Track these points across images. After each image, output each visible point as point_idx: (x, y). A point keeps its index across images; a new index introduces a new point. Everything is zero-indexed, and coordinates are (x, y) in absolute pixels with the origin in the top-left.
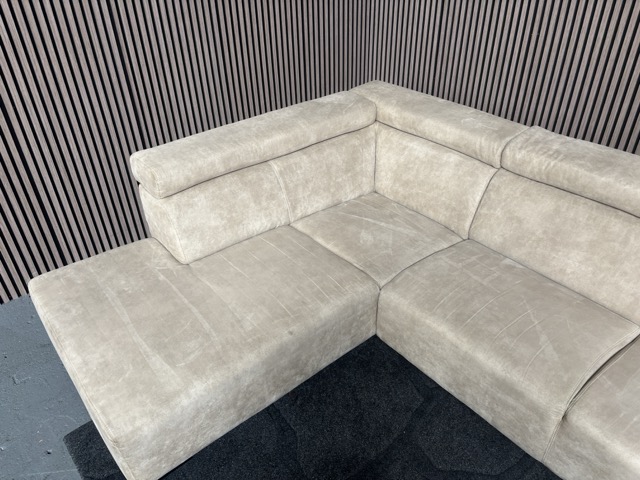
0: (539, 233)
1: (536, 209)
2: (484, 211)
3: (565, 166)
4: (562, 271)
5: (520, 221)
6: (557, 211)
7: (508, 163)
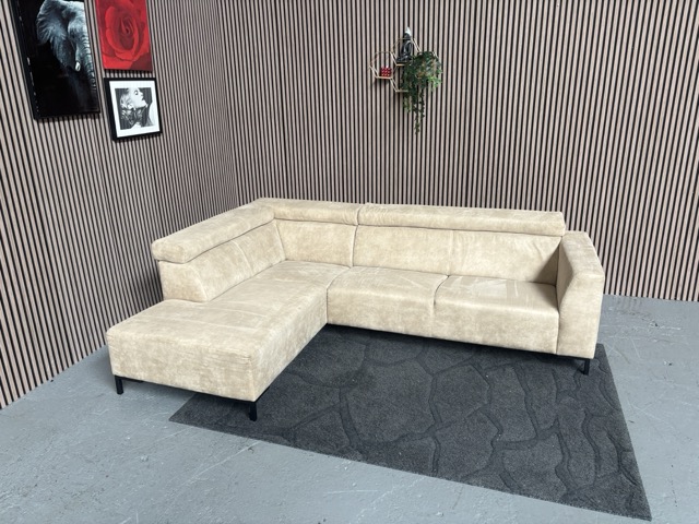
0: (389, 249)
1: (383, 238)
2: (358, 248)
3: (391, 214)
4: (406, 263)
5: (378, 246)
6: (394, 236)
7: (362, 221)
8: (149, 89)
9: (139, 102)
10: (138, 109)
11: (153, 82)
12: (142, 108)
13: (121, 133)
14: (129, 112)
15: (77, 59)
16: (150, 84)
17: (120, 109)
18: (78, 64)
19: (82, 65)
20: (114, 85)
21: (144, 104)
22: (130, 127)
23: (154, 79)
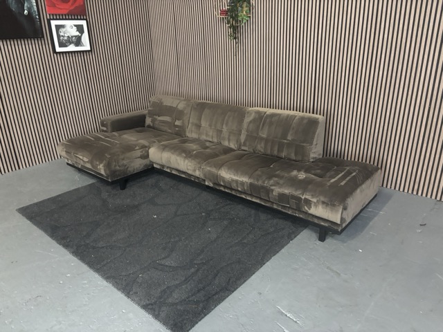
8: (82, 26)
9: (75, 32)
10: (72, 37)
11: (85, 21)
12: (76, 36)
13: (58, 49)
14: (66, 38)
15: (25, 8)
16: (84, 23)
17: (59, 36)
18: (26, 12)
19: (29, 12)
20: (54, 23)
21: (78, 33)
22: (66, 46)
23: (86, 20)
